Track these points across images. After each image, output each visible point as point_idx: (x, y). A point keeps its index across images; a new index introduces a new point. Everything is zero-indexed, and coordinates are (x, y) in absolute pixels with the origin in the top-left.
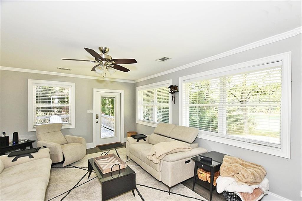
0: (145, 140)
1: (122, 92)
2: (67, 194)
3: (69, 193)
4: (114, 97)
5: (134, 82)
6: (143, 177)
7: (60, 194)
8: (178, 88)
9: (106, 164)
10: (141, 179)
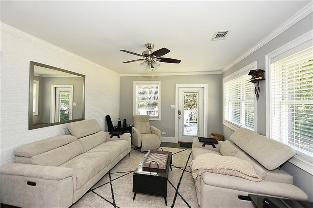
0: (214, 147)
1: (206, 86)
2: (128, 174)
3: (129, 173)
4: (197, 93)
5: (220, 73)
6: (193, 191)
7: (125, 171)
8: (264, 72)
9: (155, 158)
10: (188, 191)
